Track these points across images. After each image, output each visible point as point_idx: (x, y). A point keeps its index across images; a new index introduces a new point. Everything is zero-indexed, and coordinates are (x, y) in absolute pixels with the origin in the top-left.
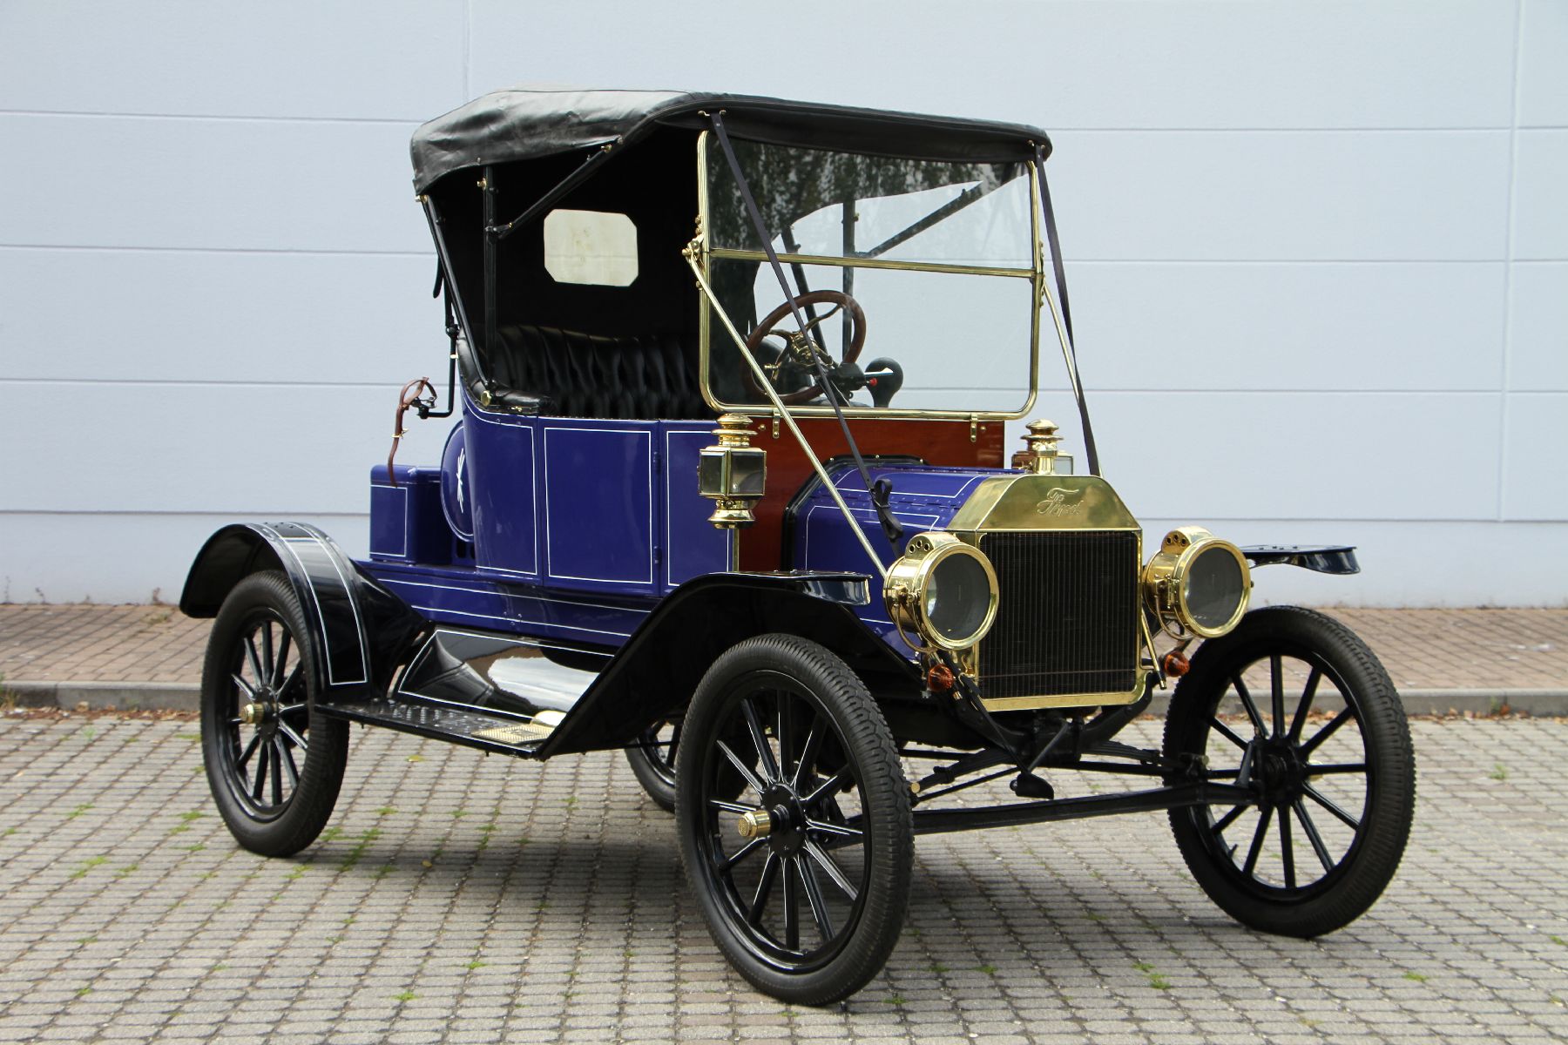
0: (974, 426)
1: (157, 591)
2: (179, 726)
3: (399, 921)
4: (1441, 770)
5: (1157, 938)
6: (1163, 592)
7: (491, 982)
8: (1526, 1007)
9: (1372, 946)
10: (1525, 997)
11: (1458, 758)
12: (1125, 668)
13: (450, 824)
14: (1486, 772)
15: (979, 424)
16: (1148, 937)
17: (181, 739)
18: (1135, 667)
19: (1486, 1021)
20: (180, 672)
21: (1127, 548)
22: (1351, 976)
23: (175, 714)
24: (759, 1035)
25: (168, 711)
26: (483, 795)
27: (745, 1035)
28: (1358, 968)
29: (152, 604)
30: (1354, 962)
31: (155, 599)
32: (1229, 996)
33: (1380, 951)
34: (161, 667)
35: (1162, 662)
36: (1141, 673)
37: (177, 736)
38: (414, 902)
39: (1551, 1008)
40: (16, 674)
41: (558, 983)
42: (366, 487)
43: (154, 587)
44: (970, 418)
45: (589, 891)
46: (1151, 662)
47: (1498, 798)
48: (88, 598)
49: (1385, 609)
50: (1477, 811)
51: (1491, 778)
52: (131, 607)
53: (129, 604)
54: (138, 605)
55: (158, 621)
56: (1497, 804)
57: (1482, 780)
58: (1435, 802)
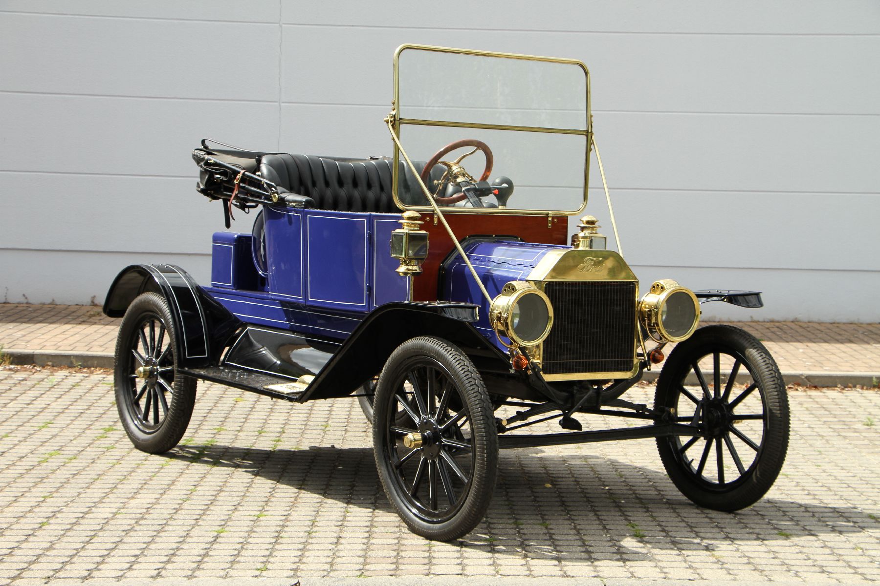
0: (550, 219)
1: (94, 297)
2: (104, 378)
3: (221, 491)
4: (836, 420)
5: (645, 510)
6: (649, 316)
7: (268, 525)
8: (841, 552)
9: (765, 517)
10: (841, 546)
11: (847, 413)
12: (627, 358)
13: (256, 438)
14: (862, 421)
15: (553, 218)
16: (640, 510)
17: (104, 385)
18: (633, 357)
19: (815, 558)
20: (105, 346)
21: (630, 291)
22: (748, 533)
23: (102, 371)
24: (411, 556)
25: (97, 369)
26: (276, 422)
27: (404, 556)
28: (753, 528)
29: (90, 305)
30: (752, 526)
31: (93, 302)
32: (676, 542)
33: (769, 520)
34: (96, 343)
35: (649, 355)
36: (636, 361)
37: (103, 383)
38: (230, 480)
39: (854, 552)
40: (10, 345)
41: (305, 526)
42: (210, 244)
43: (92, 295)
44: (548, 214)
45: (330, 477)
46: (642, 355)
47: (865, 437)
48: (53, 300)
49: (823, 323)
50: (850, 444)
51: (864, 425)
52: (78, 306)
53: (77, 305)
54: (83, 305)
55: (94, 315)
56: (864, 440)
57: (859, 426)
58: (828, 438)
